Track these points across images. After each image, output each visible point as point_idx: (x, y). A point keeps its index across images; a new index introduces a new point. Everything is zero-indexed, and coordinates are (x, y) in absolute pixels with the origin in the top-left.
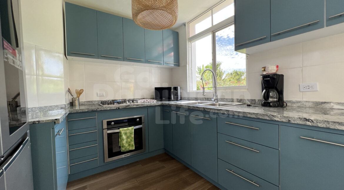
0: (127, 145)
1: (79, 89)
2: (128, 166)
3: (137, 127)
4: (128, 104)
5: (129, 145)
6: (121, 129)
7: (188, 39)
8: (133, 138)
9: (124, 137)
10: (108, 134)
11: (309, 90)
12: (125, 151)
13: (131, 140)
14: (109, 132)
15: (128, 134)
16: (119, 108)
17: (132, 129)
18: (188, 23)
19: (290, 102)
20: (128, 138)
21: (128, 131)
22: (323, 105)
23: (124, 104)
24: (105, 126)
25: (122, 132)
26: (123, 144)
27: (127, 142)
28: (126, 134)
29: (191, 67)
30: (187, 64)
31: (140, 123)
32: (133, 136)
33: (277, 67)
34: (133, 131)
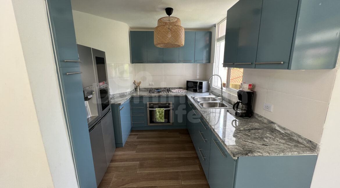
0: (159, 119)
1: (139, 82)
2: (161, 131)
3: (166, 109)
5: (161, 119)
6: (156, 109)
7: (217, 39)
8: (163, 115)
9: (158, 113)
11: (267, 109)
12: (159, 122)
13: (162, 116)
14: (150, 109)
15: (161, 113)
16: (156, 96)
17: (163, 110)
18: (218, 24)
19: (257, 115)
20: (160, 114)
22: (272, 124)
24: (148, 106)
25: (157, 111)
26: (157, 118)
27: (159, 117)
28: (159, 112)
29: (218, 64)
30: (214, 62)
32: (163, 114)
33: (250, 85)
34: (164, 111)
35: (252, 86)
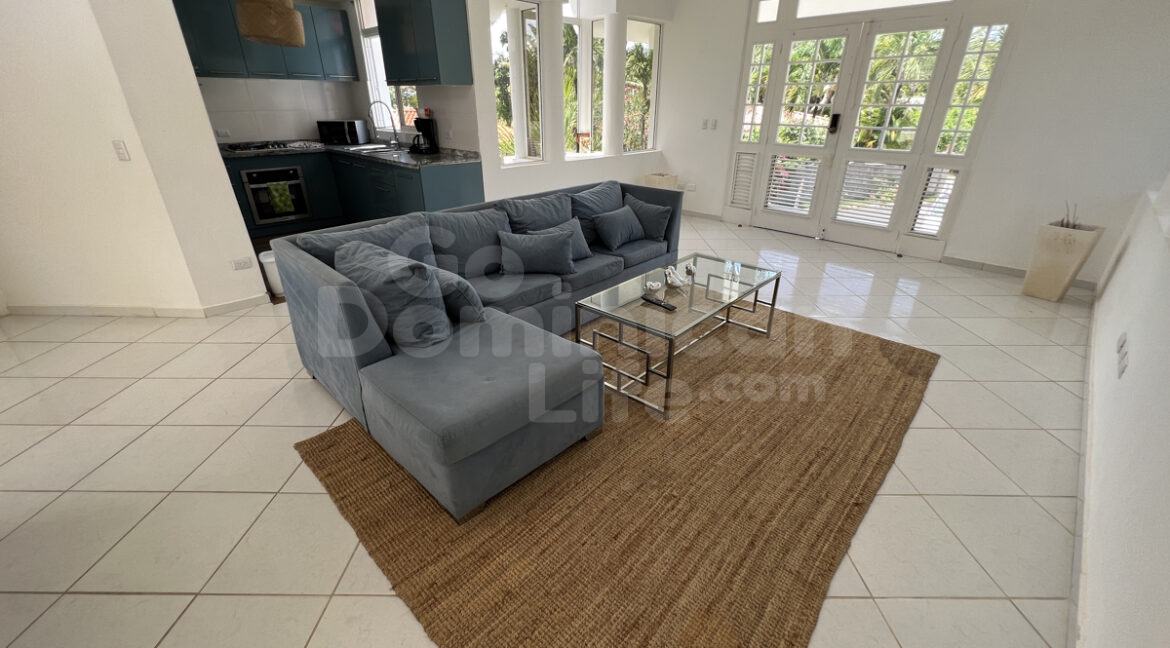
0: (282, 205)
3: (293, 182)
4: (271, 149)
5: (285, 205)
6: (269, 184)
8: (288, 196)
9: (275, 194)
10: (252, 189)
13: (287, 199)
14: (253, 186)
15: (280, 190)
16: (259, 155)
17: (285, 184)
20: (281, 195)
21: (280, 187)
23: (266, 150)
24: (245, 179)
25: (272, 187)
26: (276, 202)
27: (280, 201)
28: (277, 190)
29: (375, 81)
30: (367, 80)
31: (295, 176)
32: (288, 193)
33: (426, 110)
34: (287, 187)
35: (429, 112)
